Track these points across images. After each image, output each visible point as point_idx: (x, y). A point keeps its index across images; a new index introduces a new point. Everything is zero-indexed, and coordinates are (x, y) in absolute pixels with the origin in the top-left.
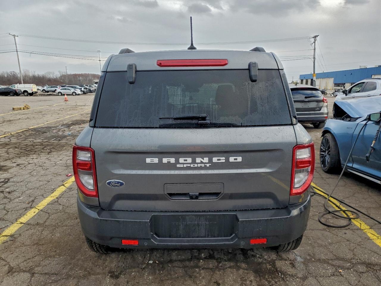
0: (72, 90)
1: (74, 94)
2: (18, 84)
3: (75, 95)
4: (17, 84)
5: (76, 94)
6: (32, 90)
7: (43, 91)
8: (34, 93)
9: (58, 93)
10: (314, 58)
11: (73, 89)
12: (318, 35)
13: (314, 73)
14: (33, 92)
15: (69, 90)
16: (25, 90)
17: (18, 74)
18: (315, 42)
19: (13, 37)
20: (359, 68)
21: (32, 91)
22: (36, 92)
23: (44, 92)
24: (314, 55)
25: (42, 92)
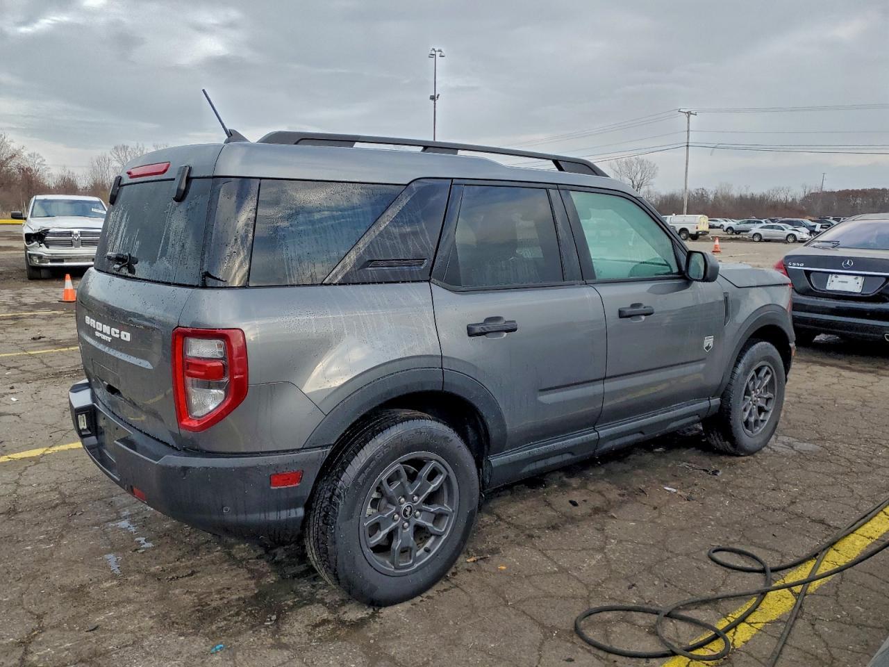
0: (789, 230)
1: (791, 239)
2: (674, 214)
3: (794, 242)
4: (671, 215)
5: (795, 240)
6: (697, 228)
7: (727, 231)
8: (701, 235)
9: (753, 237)
11: (791, 227)
14: (697, 232)
15: (782, 231)
16: (683, 227)
17: (709, 193)
19: (685, 117)
21: (697, 230)
22: (705, 233)
23: (730, 232)
25: (726, 233)
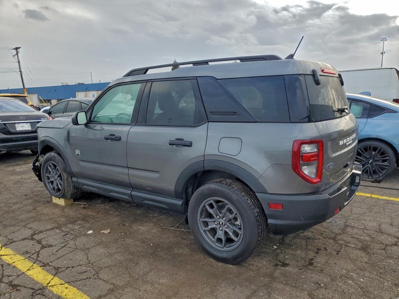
10: (20, 72)
12: (20, 48)
13: (24, 88)
18: (17, 54)
20: (61, 85)
24: (20, 68)
